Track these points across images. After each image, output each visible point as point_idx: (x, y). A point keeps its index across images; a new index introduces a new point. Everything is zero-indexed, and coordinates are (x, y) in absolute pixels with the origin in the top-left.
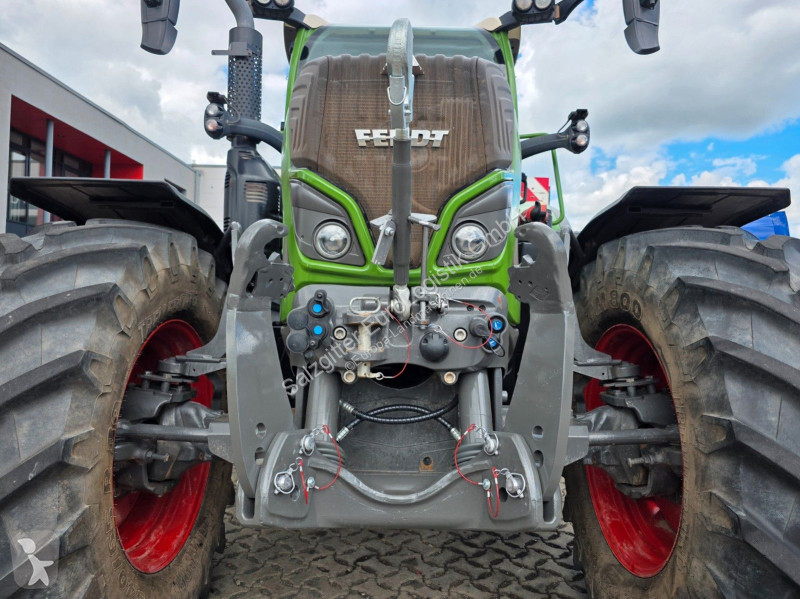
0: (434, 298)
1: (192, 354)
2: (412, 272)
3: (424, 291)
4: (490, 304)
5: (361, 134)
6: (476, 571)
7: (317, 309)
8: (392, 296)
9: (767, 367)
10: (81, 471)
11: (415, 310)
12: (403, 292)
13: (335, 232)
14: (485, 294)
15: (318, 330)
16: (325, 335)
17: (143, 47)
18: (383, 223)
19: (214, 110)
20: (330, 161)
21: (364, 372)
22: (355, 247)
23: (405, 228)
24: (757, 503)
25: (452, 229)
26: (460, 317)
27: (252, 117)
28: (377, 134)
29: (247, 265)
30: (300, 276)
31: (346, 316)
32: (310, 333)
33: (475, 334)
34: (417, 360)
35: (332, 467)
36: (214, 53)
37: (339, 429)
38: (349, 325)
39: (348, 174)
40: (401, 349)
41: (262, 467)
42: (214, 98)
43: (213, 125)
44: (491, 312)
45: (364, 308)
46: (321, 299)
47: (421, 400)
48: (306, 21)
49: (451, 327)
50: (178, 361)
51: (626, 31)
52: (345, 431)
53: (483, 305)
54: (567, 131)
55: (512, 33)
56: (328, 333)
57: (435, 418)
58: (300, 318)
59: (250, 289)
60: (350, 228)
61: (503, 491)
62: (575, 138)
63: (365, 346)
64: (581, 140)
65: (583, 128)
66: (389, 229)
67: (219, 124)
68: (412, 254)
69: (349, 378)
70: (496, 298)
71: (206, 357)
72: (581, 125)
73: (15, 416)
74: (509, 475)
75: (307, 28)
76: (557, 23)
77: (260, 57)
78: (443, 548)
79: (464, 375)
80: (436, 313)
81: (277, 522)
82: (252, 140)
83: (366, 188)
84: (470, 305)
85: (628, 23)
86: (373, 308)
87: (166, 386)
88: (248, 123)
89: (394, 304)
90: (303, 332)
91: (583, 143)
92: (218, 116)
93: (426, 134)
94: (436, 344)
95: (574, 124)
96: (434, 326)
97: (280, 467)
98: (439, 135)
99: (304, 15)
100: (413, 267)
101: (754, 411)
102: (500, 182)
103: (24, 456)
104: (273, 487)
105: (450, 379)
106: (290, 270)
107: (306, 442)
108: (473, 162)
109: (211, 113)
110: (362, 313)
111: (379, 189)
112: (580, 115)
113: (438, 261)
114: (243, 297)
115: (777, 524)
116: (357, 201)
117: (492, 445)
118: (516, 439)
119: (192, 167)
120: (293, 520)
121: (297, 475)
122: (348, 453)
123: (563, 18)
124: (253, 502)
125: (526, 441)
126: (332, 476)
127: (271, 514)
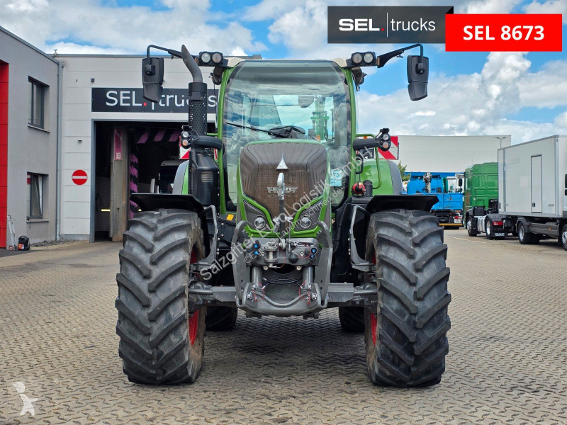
0: (293, 243)
1: (200, 262)
3: (290, 240)
4: (312, 244)
5: (269, 189)
6: (323, 367)
7: (256, 246)
8: (280, 242)
9: (392, 263)
11: (287, 246)
12: (283, 240)
13: (260, 220)
14: (311, 240)
15: (256, 253)
16: (258, 255)
20: (259, 197)
21: (271, 266)
24: (388, 303)
26: (303, 248)
28: (274, 188)
29: (238, 234)
30: (250, 235)
31: (265, 249)
32: (254, 254)
33: (306, 254)
34: (287, 262)
35: (262, 295)
37: (263, 286)
38: (266, 252)
39: (265, 201)
40: (283, 259)
41: (243, 292)
44: (312, 246)
46: (257, 243)
47: (292, 278)
48: (229, 65)
49: (300, 252)
50: (194, 265)
51: (409, 86)
52: (265, 287)
53: (310, 244)
54: (379, 138)
55: (355, 69)
57: (295, 282)
59: (237, 241)
60: (266, 219)
61: (311, 299)
62: (382, 144)
63: (271, 258)
64: (385, 145)
65: (387, 139)
67: (189, 142)
69: (266, 268)
70: (314, 241)
71: (205, 263)
72: (386, 137)
73: (169, 279)
74: (313, 294)
75: (230, 68)
76: (379, 67)
78: (308, 362)
79: (304, 267)
80: (293, 247)
81: (249, 307)
83: (270, 206)
84: (305, 244)
85: (409, 82)
86: (273, 246)
89: (280, 244)
91: (386, 147)
92: (189, 138)
93: (290, 189)
94: (293, 257)
95: (382, 136)
96: (293, 252)
97: (248, 292)
98: (295, 189)
99: (228, 61)
101: (389, 276)
102: (316, 203)
103: (173, 290)
104: (247, 297)
105: (299, 268)
106: (248, 234)
107: (254, 286)
110: (271, 248)
111: (275, 206)
112: (385, 131)
113: (295, 230)
115: (392, 309)
116: (268, 210)
117: (310, 287)
118: (316, 284)
119: (53, 58)
120: (251, 307)
121: (253, 294)
122: (266, 292)
123: (382, 65)
124: (241, 301)
125: (319, 285)
126: (262, 297)
127: (246, 304)
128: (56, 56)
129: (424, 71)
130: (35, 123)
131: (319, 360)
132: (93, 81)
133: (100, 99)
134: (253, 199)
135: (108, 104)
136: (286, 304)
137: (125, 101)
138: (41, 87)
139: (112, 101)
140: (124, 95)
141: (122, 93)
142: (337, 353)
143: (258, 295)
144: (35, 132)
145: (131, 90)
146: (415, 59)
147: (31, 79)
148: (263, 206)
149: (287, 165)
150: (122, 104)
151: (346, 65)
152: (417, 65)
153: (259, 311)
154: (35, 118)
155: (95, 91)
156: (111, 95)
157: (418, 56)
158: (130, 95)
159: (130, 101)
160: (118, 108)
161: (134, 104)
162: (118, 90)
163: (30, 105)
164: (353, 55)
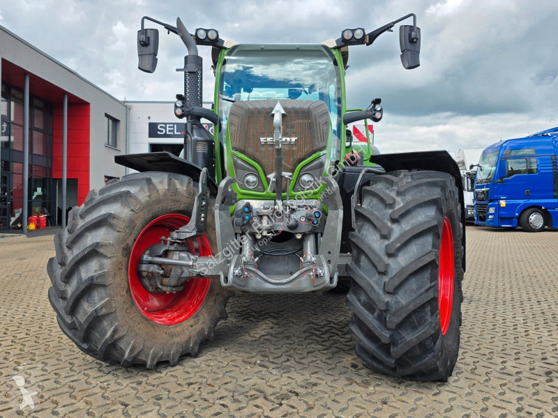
0: (292, 205)
1: (181, 229)
2: (283, 194)
3: (288, 202)
4: (315, 207)
5: (262, 139)
6: (321, 340)
7: (246, 209)
8: (275, 204)
10: (105, 257)
11: (285, 209)
12: (279, 202)
13: (251, 178)
14: (313, 203)
15: (247, 218)
16: (249, 220)
17: (139, 68)
18: (272, 176)
19: (179, 104)
20: (250, 150)
21: (265, 233)
22: (261, 184)
23: (280, 178)
25: (299, 177)
26: (303, 212)
27: (198, 105)
28: (269, 139)
29: (223, 194)
30: (239, 196)
31: (257, 212)
32: (244, 219)
33: (308, 219)
34: (285, 229)
35: (254, 269)
36: (177, 70)
37: (255, 258)
38: (259, 216)
39: (258, 155)
40: (282, 226)
41: (230, 266)
42: (179, 97)
43: (179, 112)
44: (315, 210)
45: (265, 209)
46: (248, 206)
47: (289, 247)
48: (225, 45)
49: (300, 216)
51: (401, 56)
52: (257, 259)
53: (312, 207)
54: (371, 110)
55: (343, 49)
56: (251, 218)
57: (294, 253)
58: (240, 213)
59: (223, 202)
60: (258, 177)
61: (317, 276)
62: (374, 114)
63: (265, 223)
64: (378, 115)
65: (379, 109)
66: (274, 179)
67: (183, 111)
68: (283, 187)
69: (259, 237)
70: (317, 204)
71: (186, 230)
72: (378, 108)
74: (318, 269)
75: (225, 48)
76: (367, 45)
77: (202, 71)
78: (304, 332)
79: (305, 235)
80: (293, 211)
81: (237, 286)
82: (198, 118)
83: (264, 161)
84: (306, 207)
85: (402, 52)
86: (268, 209)
87: (168, 243)
88: (196, 109)
89: (276, 207)
90: (241, 219)
91: (379, 117)
92: (182, 107)
93: (288, 139)
94: (293, 222)
95: (374, 107)
96: (292, 215)
97: (236, 267)
98: (294, 139)
99: (224, 41)
100: (284, 192)
102: (319, 157)
104: (234, 273)
105: (299, 237)
106: (236, 194)
107: (244, 259)
108: (307, 149)
109: (178, 105)
110: (264, 211)
111: (270, 161)
112: (377, 101)
113: (294, 189)
114: (221, 206)
116: (261, 166)
117: (313, 259)
118: (322, 256)
119: (124, 103)
120: (240, 285)
121: (242, 270)
122: (259, 266)
123: (371, 42)
124: (226, 278)
125: (325, 257)
126: (253, 272)
127: (233, 282)
128: (125, 102)
129: (417, 39)
130: (110, 144)
131: (315, 329)
132: (149, 118)
133: (153, 130)
134: (243, 152)
135: (159, 133)
136: (285, 281)
137: (170, 131)
138: (116, 121)
139: (162, 131)
140: (169, 127)
141: (168, 126)
142: (330, 319)
143: (249, 270)
144: (109, 149)
145: (174, 124)
146: (408, 28)
147: (107, 115)
148: (255, 161)
149: (285, 109)
150: (168, 133)
151: (335, 45)
152: (410, 35)
153: (251, 290)
154: (110, 141)
155: (151, 125)
156: (161, 127)
157: (411, 26)
158: (173, 127)
159: (173, 131)
160: (165, 136)
161: (176, 133)
162: (165, 124)
163: (106, 134)
164: (343, 32)
